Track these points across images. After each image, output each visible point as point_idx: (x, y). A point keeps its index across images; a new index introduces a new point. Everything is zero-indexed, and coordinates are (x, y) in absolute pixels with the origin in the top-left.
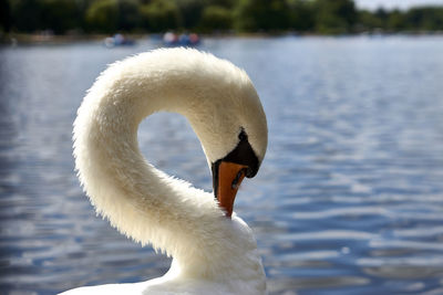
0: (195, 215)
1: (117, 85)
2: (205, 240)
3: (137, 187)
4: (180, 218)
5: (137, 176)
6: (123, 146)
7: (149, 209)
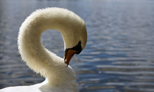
0: (56, 65)
1: (37, 19)
2: (59, 74)
3: (37, 54)
4: (51, 66)
5: (38, 50)
6: (35, 40)
7: (40, 62)
